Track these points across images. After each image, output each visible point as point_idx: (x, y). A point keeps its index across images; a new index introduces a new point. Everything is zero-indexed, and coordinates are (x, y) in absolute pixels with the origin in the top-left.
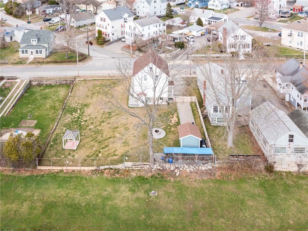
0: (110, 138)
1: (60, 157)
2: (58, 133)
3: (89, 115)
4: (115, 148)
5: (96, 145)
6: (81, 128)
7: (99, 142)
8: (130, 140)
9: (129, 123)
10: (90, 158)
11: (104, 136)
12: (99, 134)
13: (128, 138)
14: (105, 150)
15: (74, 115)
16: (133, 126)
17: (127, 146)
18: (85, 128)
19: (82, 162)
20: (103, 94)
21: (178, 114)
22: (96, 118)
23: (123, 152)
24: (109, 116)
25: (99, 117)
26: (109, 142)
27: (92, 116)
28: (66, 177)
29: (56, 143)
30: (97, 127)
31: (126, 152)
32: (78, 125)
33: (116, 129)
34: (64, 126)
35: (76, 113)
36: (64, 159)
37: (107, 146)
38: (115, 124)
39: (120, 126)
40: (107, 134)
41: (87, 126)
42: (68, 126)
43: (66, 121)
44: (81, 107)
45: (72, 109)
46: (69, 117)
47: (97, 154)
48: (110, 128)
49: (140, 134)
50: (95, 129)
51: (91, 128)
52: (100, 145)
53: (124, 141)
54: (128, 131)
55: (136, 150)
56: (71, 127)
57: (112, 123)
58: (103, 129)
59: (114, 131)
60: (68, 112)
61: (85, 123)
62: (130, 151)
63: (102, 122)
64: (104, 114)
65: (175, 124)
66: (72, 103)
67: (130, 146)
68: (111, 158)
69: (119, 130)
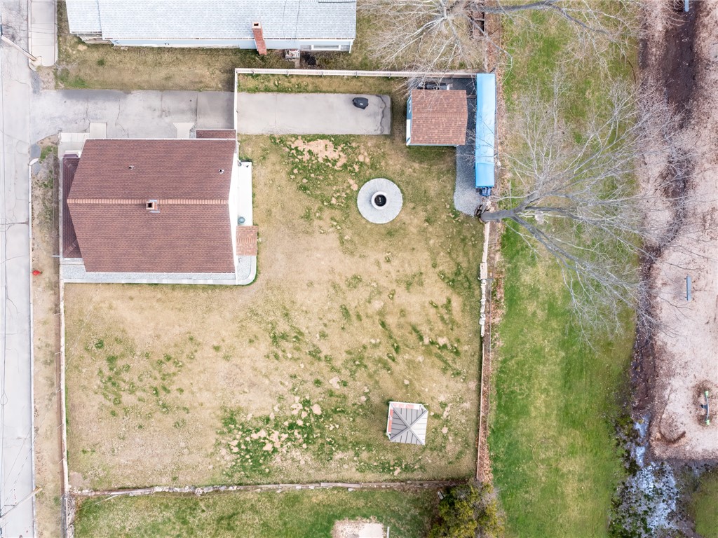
0: (383, 324)
1: (445, 437)
2: (357, 469)
3: (281, 398)
4: (424, 307)
5: (407, 356)
6: (336, 409)
7: (397, 350)
8: (401, 270)
9: (331, 277)
10: (451, 364)
11: (373, 341)
12: (366, 354)
13: (394, 275)
14: (428, 331)
15: (277, 445)
16: (347, 266)
17: (424, 276)
18: (336, 399)
19: (462, 380)
20: (174, 374)
21: (296, 137)
22: (295, 377)
23: (443, 285)
24: (289, 338)
25: (294, 368)
26: (400, 326)
27: (286, 390)
28: (499, 406)
29: (396, 461)
30: (338, 364)
31: (443, 280)
32: (323, 422)
33: (351, 313)
34: (328, 461)
35: (266, 441)
36: (452, 425)
37: (415, 329)
38: (329, 316)
39: (341, 302)
40: (366, 335)
41: (331, 394)
42: (327, 448)
43: (303, 462)
44: (237, 434)
45: (248, 457)
46: (284, 458)
47: (439, 348)
48: (343, 328)
49: (382, 245)
50: (343, 371)
51: (338, 382)
52: (407, 346)
53: (403, 286)
54: (365, 278)
55: (442, 254)
56: (333, 439)
57: (325, 325)
58: (346, 348)
59: (359, 317)
60: (263, 467)
61: (318, 403)
62: (441, 268)
63: (315, 354)
64: (280, 354)
65: (343, 150)
66: (214, 468)
67: (423, 270)
68: (454, 313)
69: (354, 305)
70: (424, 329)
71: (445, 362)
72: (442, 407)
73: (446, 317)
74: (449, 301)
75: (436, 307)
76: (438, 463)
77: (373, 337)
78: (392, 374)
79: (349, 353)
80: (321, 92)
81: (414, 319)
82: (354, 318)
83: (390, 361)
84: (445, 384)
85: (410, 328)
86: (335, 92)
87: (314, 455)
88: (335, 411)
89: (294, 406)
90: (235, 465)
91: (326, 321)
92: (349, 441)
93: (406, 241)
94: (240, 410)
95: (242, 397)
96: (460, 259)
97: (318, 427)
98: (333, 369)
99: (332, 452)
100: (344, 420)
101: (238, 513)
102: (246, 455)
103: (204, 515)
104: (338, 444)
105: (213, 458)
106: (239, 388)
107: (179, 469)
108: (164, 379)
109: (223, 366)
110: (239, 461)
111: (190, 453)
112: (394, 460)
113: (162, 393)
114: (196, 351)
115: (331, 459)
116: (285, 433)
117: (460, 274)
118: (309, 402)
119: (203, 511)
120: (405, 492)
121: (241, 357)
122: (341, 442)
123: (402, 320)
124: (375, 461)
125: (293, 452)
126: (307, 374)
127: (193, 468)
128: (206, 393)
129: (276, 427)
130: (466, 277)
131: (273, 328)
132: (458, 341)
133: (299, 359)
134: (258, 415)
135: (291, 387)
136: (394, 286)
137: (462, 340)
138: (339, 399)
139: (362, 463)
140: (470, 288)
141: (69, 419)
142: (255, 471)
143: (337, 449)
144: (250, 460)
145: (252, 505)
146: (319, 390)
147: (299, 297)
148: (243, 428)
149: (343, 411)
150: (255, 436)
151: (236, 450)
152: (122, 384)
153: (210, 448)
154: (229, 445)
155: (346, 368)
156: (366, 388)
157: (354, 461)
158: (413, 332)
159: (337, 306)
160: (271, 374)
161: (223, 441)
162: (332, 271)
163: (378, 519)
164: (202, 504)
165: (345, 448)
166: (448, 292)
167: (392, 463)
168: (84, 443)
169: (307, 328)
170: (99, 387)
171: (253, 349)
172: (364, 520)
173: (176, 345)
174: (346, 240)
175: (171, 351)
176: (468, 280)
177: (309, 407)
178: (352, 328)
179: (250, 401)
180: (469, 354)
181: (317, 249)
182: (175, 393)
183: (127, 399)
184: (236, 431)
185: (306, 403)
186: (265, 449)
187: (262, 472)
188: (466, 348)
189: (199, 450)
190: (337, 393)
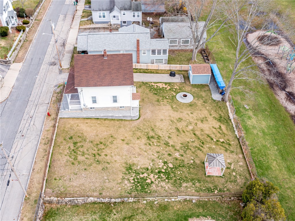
0: (195, 134)
1: (235, 177)
2: (195, 191)
3: (153, 160)
4: (211, 128)
5: (208, 146)
6: (180, 165)
7: (203, 143)
8: (198, 116)
9: (169, 118)
10: (228, 148)
11: (192, 140)
12: (189, 145)
13: (195, 118)
14: (214, 137)
15: (153, 180)
16: (176, 115)
17: (207, 118)
18: (179, 161)
19: (235, 154)
20: (103, 149)
21: (152, 83)
22: (159, 152)
23: (216, 121)
24: (155, 138)
25: (158, 149)
26: (202, 135)
27: (155, 157)
28: (256, 166)
29: (214, 187)
30: (178, 148)
31: (216, 119)
32: (175, 170)
33: (180, 130)
34: (180, 187)
35: (147, 178)
36: (237, 172)
37: (208, 136)
38: (171, 131)
39: (175, 126)
40: (188, 138)
41: (177, 159)
42: (178, 181)
43: (167, 188)
44: (133, 174)
45: (138, 185)
46: (157, 186)
47: (221, 143)
48: (178, 135)
49: (188, 109)
50: (180, 151)
51: (179, 155)
52: (207, 142)
53: (200, 121)
54: (184, 119)
55: (212, 111)
56: (181, 177)
57: (170, 134)
58: (180, 142)
59: (184, 132)
60: (147, 190)
61: (171, 163)
62: (213, 116)
63: (167, 144)
64: (151, 143)
65: (168, 85)
66: (121, 190)
67: (206, 116)
68: (224, 131)
69: (181, 127)
70: (213, 136)
71: (225, 148)
72: (230, 165)
73: (221, 132)
74: (220, 127)
75: (215, 128)
76: (235, 188)
77: (191, 138)
78: (203, 152)
79: (182, 144)
80: (158, 73)
81: (207, 132)
82: (182, 132)
83: (201, 147)
84: (228, 156)
85: (207, 135)
86: (163, 73)
87: (172, 184)
88: (180, 166)
89: (159, 164)
90: (132, 189)
91: (170, 133)
92: (188, 178)
93: (197, 107)
94: (134, 164)
95: (135, 159)
96: (220, 113)
97: (173, 172)
98: (175, 150)
99: (181, 183)
100: (184, 170)
101: (134, 215)
102: (137, 184)
103: (115, 216)
104: (183, 180)
105: (121, 184)
106: (133, 156)
107: (103, 189)
108: (98, 151)
109: (126, 147)
110: (134, 187)
111: (109, 182)
112: (213, 187)
113: (97, 156)
114: (114, 141)
115: (181, 186)
116: (157, 175)
117: (222, 118)
118: (166, 162)
119: (115, 214)
120: (223, 203)
121: (134, 144)
122: (185, 179)
123: (202, 133)
124: (204, 187)
125: (162, 183)
126: (164, 151)
127: (111, 189)
128: (118, 156)
129: (152, 172)
130: (224, 118)
131: (147, 134)
132: (229, 140)
133: (160, 146)
134: (143, 167)
135: (157, 156)
136: (196, 121)
137: (230, 140)
138: (181, 161)
139: (197, 188)
140: (227, 122)
141: (51, 165)
142: (142, 192)
143: (183, 182)
144: (140, 187)
145: (142, 211)
146: (170, 158)
147: (158, 124)
148: (136, 172)
149: (183, 166)
150: (142, 176)
151: (132, 181)
152: (79, 152)
153: (120, 180)
154: (129, 179)
155: (182, 150)
156: (192, 157)
157: (193, 187)
158: (208, 137)
159: (174, 128)
160: (148, 151)
161: (126, 177)
162: (170, 116)
163: (212, 218)
164: (114, 211)
165: (187, 181)
166: (219, 124)
167: (212, 188)
168: (56, 176)
169: (162, 135)
170: (68, 153)
171: (139, 141)
172: (205, 218)
173: (105, 139)
174: (174, 107)
175: (102, 141)
176: (225, 120)
177: (167, 164)
178: (181, 135)
179: (139, 161)
180: (235, 145)
181: (163, 110)
182: (103, 156)
183: (80, 158)
184: (132, 173)
185: (165, 163)
186: (147, 181)
187: (146, 192)
188: (233, 143)
189: (114, 180)
190: (179, 159)
